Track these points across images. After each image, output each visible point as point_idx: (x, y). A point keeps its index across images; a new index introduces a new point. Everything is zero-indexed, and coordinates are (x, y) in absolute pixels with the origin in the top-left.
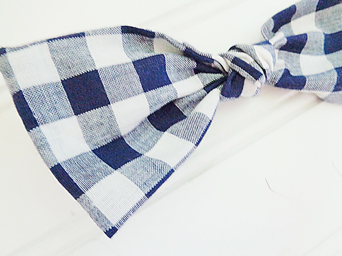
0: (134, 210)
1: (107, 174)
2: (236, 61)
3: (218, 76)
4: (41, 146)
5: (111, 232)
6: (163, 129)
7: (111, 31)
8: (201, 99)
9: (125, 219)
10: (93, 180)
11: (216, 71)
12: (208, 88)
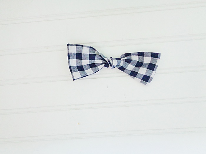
0: (78, 78)
1: (77, 71)
2: (109, 61)
3: (105, 62)
4: (69, 63)
5: (74, 80)
6: (91, 67)
7: (88, 47)
8: (100, 65)
9: (77, 79)
10: (75, 71)
11: (106, 61)
12: (102, 64)
